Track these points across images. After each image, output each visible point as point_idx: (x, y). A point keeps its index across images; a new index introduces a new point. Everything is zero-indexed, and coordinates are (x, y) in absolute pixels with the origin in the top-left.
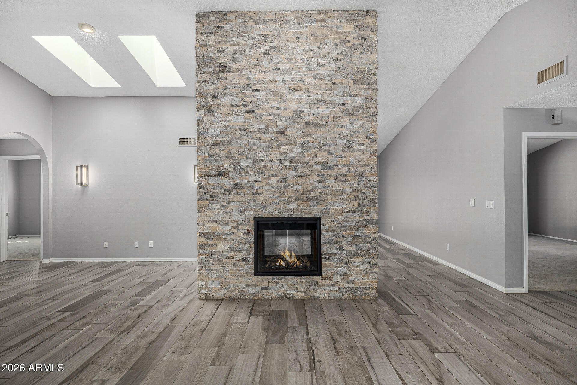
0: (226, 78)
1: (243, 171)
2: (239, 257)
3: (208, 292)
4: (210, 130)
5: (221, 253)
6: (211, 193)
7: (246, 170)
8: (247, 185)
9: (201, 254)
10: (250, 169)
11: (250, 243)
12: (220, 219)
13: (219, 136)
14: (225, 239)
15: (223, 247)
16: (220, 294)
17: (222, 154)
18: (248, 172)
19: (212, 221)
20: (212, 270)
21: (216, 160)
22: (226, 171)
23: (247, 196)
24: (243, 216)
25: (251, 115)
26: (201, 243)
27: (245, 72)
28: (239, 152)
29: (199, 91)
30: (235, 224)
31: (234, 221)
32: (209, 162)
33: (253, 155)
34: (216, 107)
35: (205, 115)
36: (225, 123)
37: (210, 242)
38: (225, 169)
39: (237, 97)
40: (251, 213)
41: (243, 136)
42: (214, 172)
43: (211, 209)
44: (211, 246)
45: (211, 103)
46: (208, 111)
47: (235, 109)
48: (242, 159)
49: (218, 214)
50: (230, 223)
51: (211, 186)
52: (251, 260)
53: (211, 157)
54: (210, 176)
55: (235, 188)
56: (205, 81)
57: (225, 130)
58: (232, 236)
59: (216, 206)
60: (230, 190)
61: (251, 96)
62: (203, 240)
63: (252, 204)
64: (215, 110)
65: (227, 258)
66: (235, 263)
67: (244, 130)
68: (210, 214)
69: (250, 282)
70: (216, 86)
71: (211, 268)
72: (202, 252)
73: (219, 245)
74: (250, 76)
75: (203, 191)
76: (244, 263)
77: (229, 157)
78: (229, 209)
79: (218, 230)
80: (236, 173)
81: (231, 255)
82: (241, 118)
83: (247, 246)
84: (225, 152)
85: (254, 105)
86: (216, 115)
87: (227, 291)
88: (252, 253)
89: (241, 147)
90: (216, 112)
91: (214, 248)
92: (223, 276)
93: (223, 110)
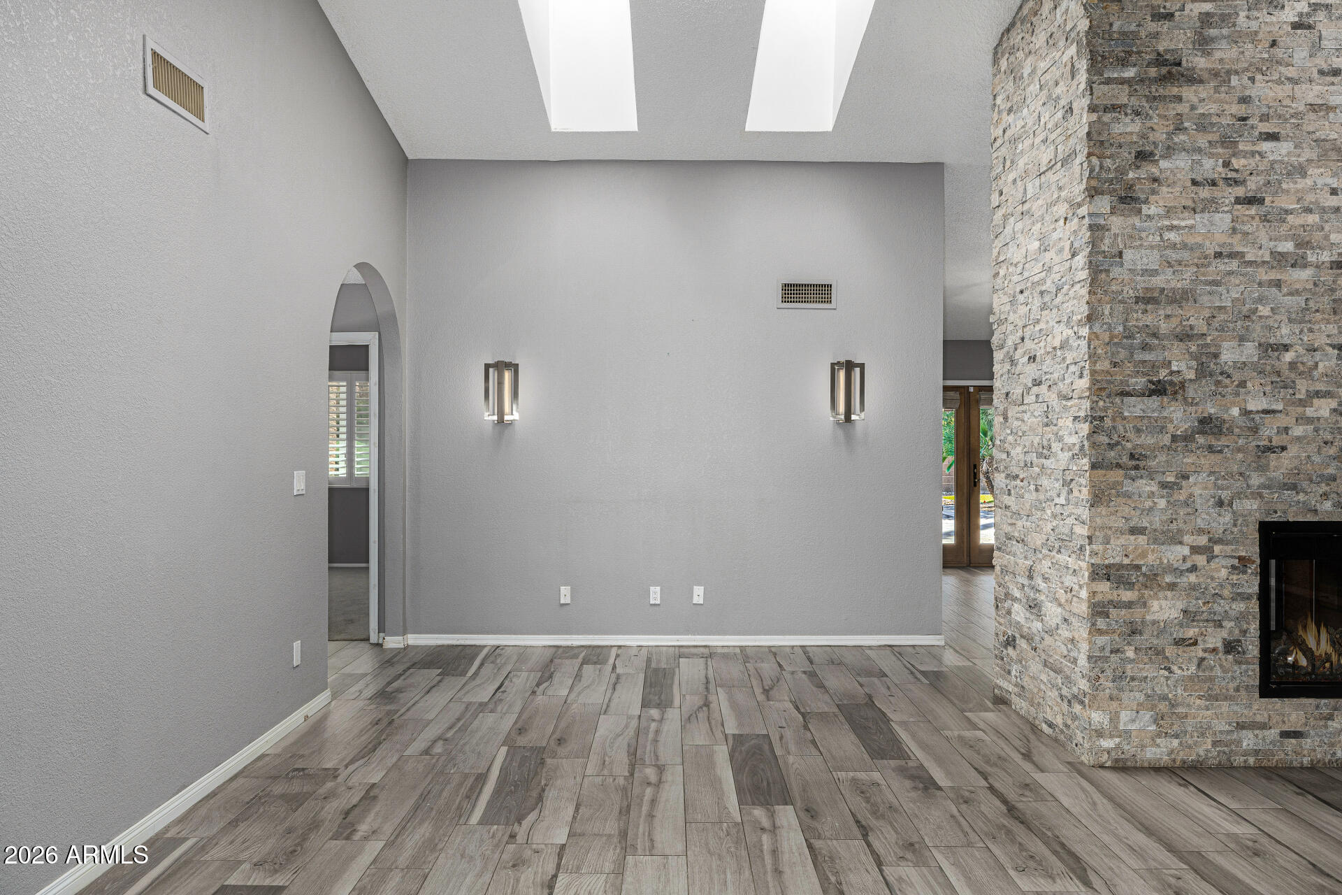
0: (1179, 99)
1: (1227, 381)
2: (1215, 639)
3: (1118, 747)
4: (1128, 255)
5: (1162, 629)
6: (1129, 445)
7: (1237, 377)
8: (1242, 422)
9: (1101, 632)
10: (1248, 373)
11: (1248, 598)
12: (1157, 525)
13: (1154, 273)
14: (1172, 586)
15: (1164, 609)
16: (1158, 752)
17: (1164, 327)
18: (1243, 384)
19: (1134, 531)
20: (1133, 679)
21: (1145, 347)
22: (1176, 379)
23: (1240, 456)
24: (1228, 518)
25: (1253, 210)
26: (1099, 598)
27: (1234, 81)
28: (1215, 324)
29: (1095, 137)
30: (1203, 540)
31: (1201, 531)
32: (1123, 354)
33: (1257, 330)
34: (1147, 186)
35: (1113, 211)
36: (1172, 236)
37: (1127, 595)
38: (1172, 373)
39: (1211, 155)
40: (1252, 508)
41: (1230, 273)
42: (1139, 382)
43: (1128, 496)
44: (1129, 605)
45: (1131, 175)
46: (1123, 200)
47: (1205, 193)
48: (1225, 345)
49: (1151, 509)
50: (1188, 539)
51: (1129, 426)
52: (1253, 649)
53: (1131, 337)
54: (1129, 394)
55: (1202, 433)
56: (1113, 108)
57: (1173, 255)
58: (1192, 578)
59: (1147, 486)
60: (1188, 438)
61: (1253, 154)
62: (1104, 587)
63: (1256, 480)
64: (1143, 196)
65: (1179, 642)
66: (1203, 659)
67: (1232, 255)
68: (1127, 509)
69: (1247, 714)
70: (1149, 124)
71: (1129, 673)
72: (1101, 624)
73: (1155, 605)
74: (1252, 92)
75: (1104, 439)
76: (1230, 657)
77: (1185, 336)
78: (1182, 496)
79: (1151, 559)
80: (1208, 386)
81: (1191, 633)
82: (1222, 220)
83: (1240, 606)
84: (1174, 322)
85: (1261, 180)
86: (1145, 210)
87: (1176, 742)
88: (1254, 627)
89: (1220, 308)
90: (1146, 201)
91: (1137, 614)
92: (1164, 698)
93: (1166, 195)
